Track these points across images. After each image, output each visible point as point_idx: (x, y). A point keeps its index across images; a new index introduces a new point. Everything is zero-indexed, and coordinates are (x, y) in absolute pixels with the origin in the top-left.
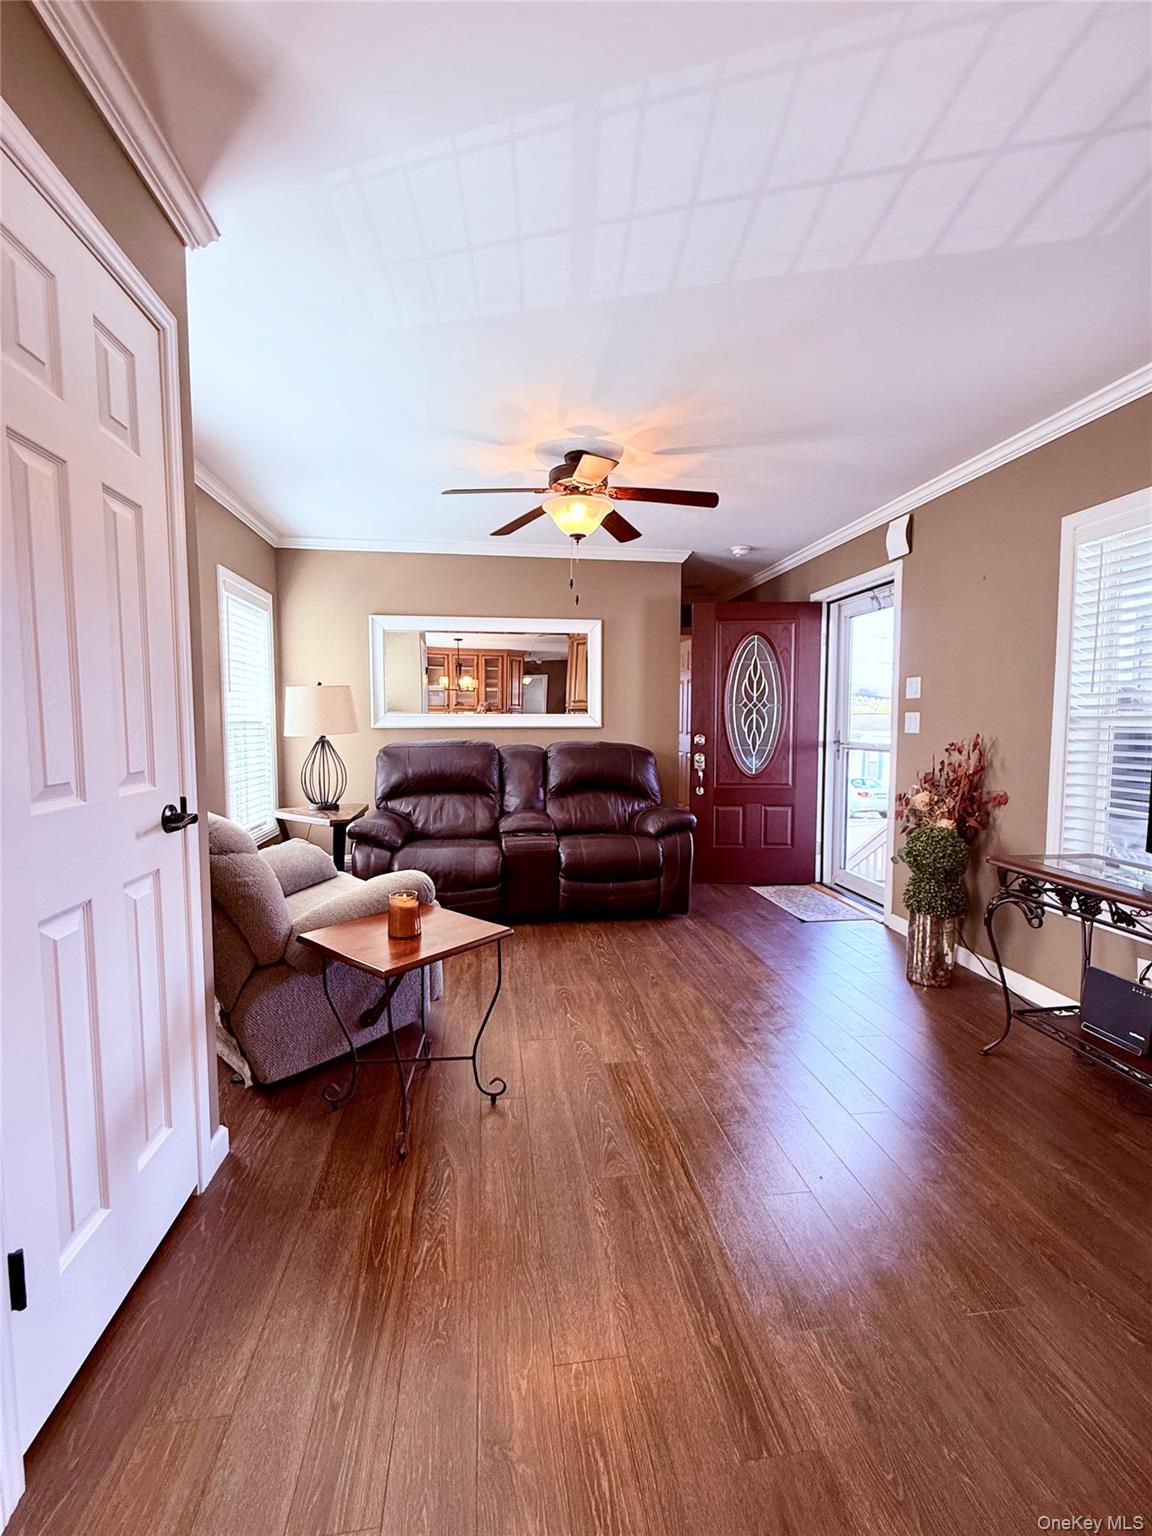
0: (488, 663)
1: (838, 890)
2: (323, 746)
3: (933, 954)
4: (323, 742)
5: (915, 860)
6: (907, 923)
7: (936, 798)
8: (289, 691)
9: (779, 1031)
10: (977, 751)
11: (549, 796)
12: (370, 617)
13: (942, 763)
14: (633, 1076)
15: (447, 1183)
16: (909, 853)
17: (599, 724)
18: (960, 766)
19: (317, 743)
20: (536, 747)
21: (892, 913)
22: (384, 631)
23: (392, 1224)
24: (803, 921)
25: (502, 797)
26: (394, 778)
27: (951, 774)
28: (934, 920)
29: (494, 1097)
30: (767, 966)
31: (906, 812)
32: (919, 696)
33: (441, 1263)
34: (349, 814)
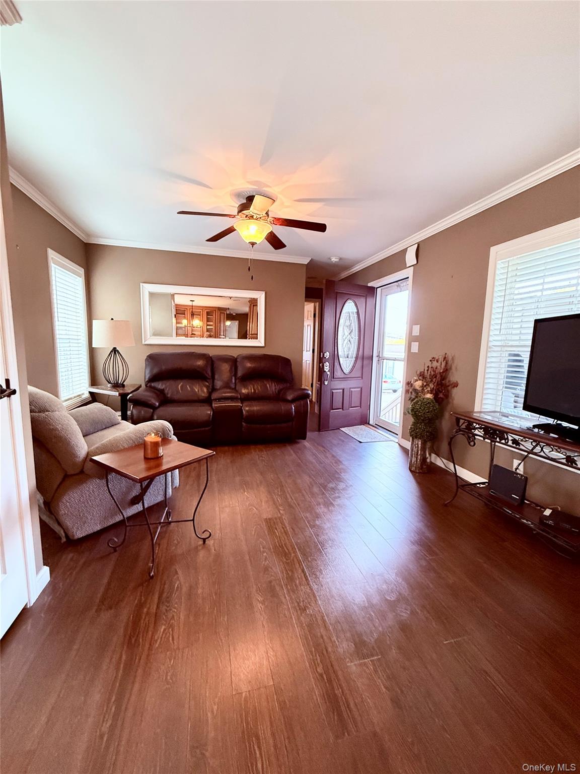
0: (208, 314)
1: (377, 426)
2: (115, 353)
3: (422, 458)
4: (115, 350)
5: (415, 413)
6: (410, 443)
7: (425, 384)
8: (95, 323)
9: (350, 497)
10: (445, 361)
11: (237, 381)
12: (141, 284)
13: (428, 367)
14: (278, 525)
15: (177, 590)
16: (412, 410)
17: (263, 345)
18: (436, 368)
19: (111, 351)
20: (231, 356)
21: (402, 438)
22: (149, 292)
23: (144, 617)
24: (361, 442)
25: (213, 382)
26: (155, 371)
27: (432, 372)
28: (423, 442)
29: (204, 540)
30: (344, 465)
31: (411, 390)
32: (418, 334)
33: (171, 639)
34: (129, 389)
